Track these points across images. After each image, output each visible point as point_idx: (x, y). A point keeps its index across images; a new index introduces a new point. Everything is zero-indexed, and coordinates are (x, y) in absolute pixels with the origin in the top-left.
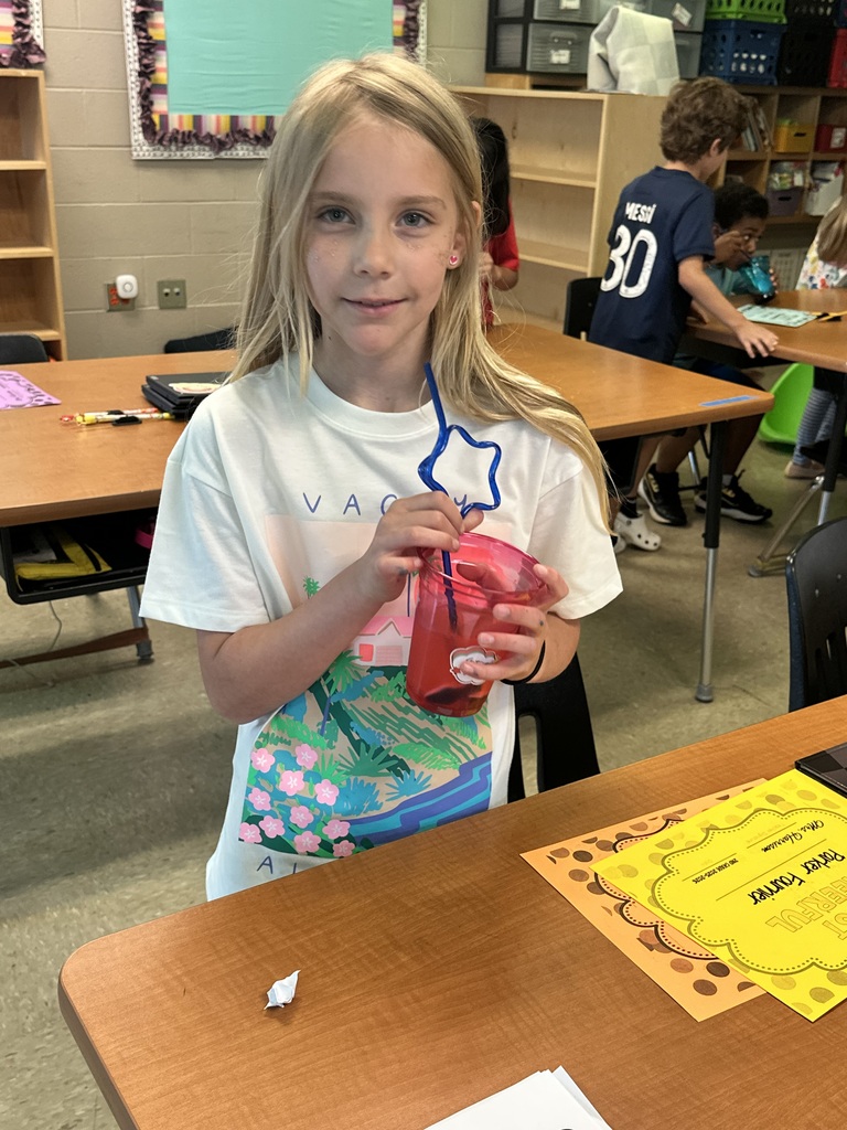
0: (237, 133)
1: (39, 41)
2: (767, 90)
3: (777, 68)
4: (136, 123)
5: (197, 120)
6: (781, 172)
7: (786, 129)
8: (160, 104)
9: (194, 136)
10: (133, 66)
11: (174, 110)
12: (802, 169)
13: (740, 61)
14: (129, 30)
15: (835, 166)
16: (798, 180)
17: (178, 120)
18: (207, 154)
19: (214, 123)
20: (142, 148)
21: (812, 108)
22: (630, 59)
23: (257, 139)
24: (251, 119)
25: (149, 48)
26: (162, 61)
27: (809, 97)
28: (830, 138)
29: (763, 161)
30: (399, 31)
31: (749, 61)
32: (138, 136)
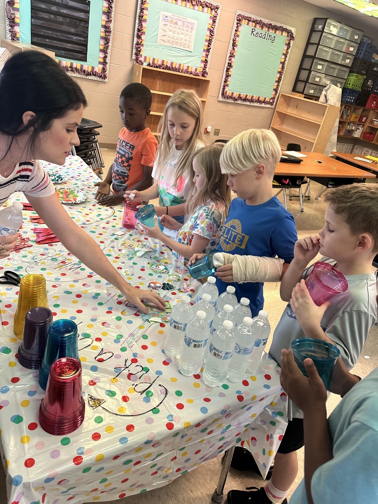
0: (240, 98)
1: (207, 71)
2: (351, 106)
3: (355, 101)
4: (221, 92)
5: (233, 93)
6: (350, 125)
7: (354, 115)
8: (227, 89)
9: (231, 97)
10: (224, 80)
11: (229, 90)
12: (355, 126)
13: (348, 98)
14: (225, 71)
15: (362, 126)
16: (353, 128)
17: (229, 93)
18: (232, 101)
19: (236, 95)
20: (221, 98)
21: (360, 111)
22: (332, 97)
23: (243, 99)
24: (243, 95)
25: (228, 76)
26: (229, 79)
27: (360, 109)
28: (362, 119)
29: (346, 122)
30: (277, 79)
31: (350, 99)
32: (220, 95)
